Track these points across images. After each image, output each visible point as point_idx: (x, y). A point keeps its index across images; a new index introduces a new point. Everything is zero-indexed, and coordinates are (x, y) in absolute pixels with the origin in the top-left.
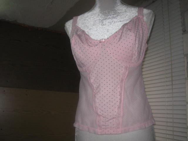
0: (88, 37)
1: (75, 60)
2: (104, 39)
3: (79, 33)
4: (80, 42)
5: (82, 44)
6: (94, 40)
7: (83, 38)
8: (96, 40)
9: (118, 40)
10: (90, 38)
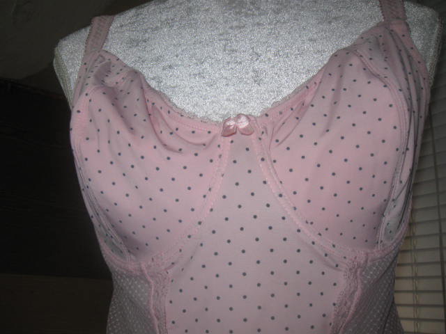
0: (159, 103)
1: (91, 212)
2: (248, 117)
3: (111, 81)
4: (117, 124)
5: (125, 133)
6: (192, 117)
7: (133, 102)
8: (204, 121)
9: (321, 126)
10: (171, 108)
